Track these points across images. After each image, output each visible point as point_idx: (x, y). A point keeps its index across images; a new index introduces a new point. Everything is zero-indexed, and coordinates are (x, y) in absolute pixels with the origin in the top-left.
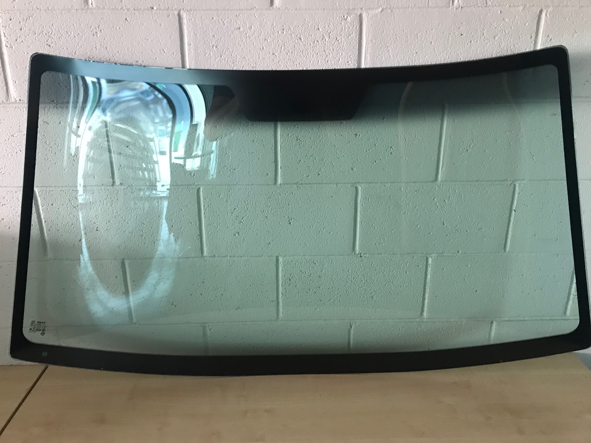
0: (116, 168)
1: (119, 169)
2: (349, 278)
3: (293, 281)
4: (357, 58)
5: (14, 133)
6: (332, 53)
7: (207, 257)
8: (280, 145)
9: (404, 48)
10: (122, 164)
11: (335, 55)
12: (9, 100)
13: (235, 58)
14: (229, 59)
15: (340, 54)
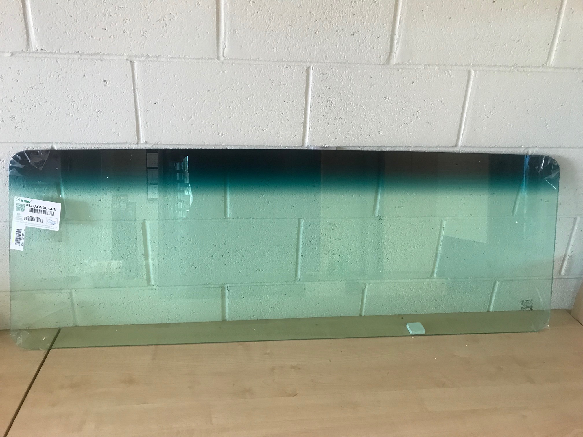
0: (142, 126)
1: (145, 127)
2: (367, 240)
3: (313, 243)
4: (392, 21)
5: (33, 85)
6: (368, 14)
7: (230, 218)
8: (311, 106)
9: (438, 13)
10: (148, 121)
11: (371, 17)
12: (29, 49)
13: (271, 15)
14: (266, 16)
15: (376, 16)
